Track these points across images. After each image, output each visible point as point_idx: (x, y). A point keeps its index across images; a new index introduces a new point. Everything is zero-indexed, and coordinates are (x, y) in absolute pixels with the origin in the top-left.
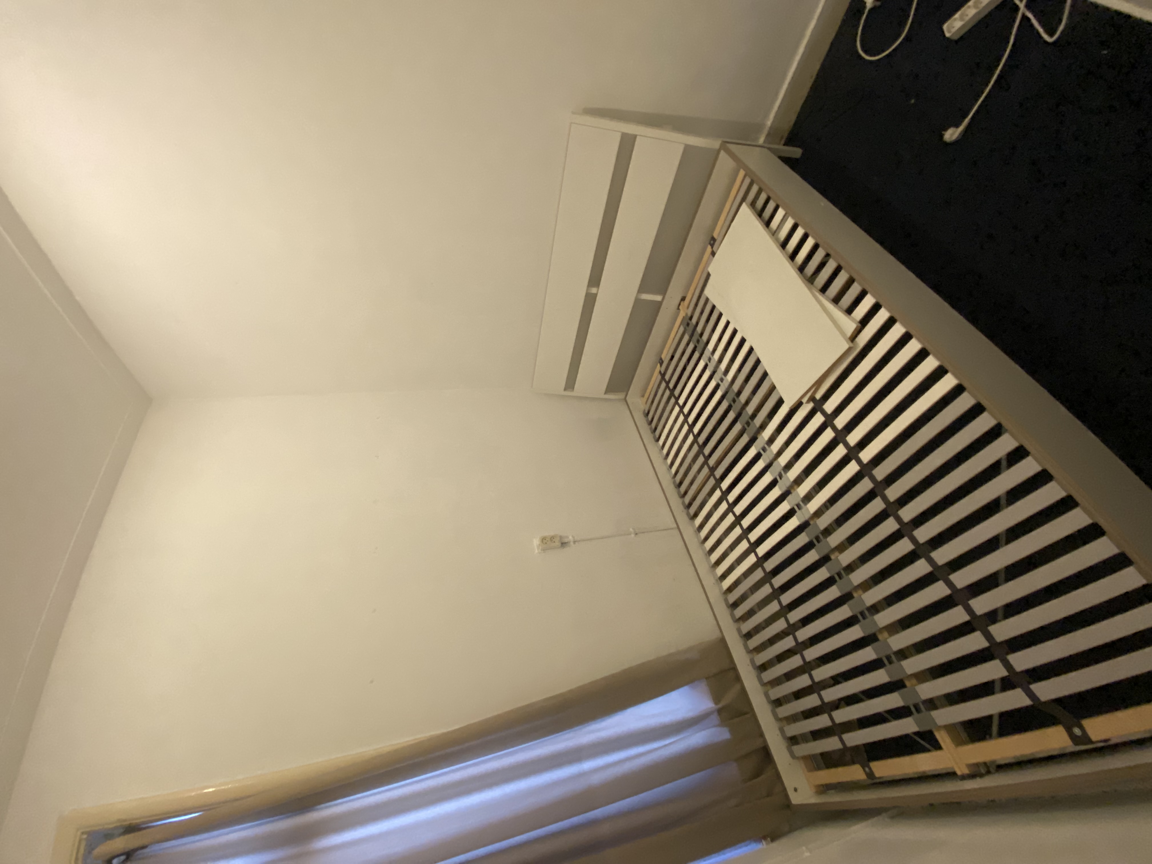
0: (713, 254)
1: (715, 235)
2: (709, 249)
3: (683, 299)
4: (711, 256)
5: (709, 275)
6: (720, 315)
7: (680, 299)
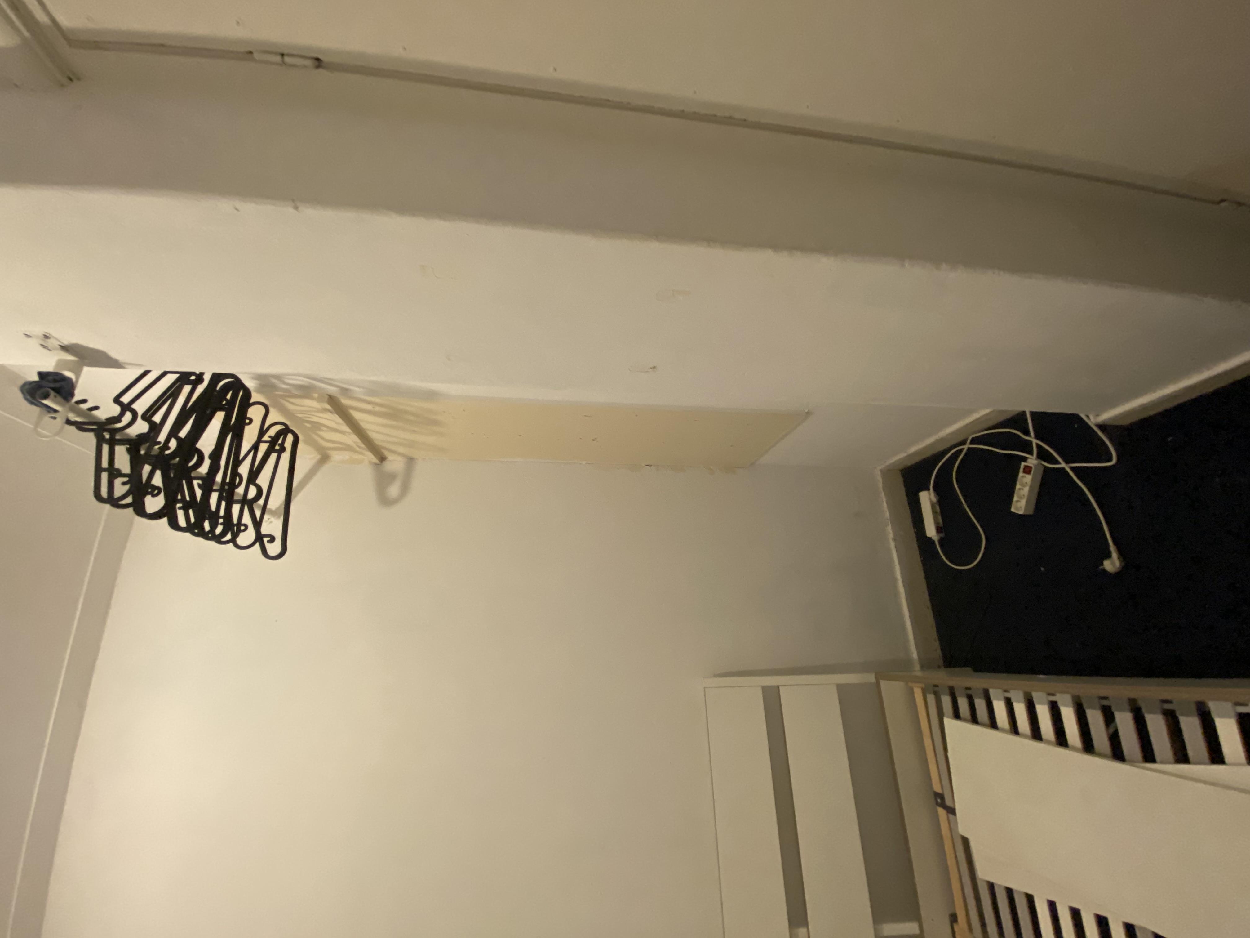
0: (952, 811)
1: (937, 788)
2: (941, 812)
3: (954, 918)
4: (951, 816)
5: (965, 841)
6: (1030, 899)
7: (947, 921)
